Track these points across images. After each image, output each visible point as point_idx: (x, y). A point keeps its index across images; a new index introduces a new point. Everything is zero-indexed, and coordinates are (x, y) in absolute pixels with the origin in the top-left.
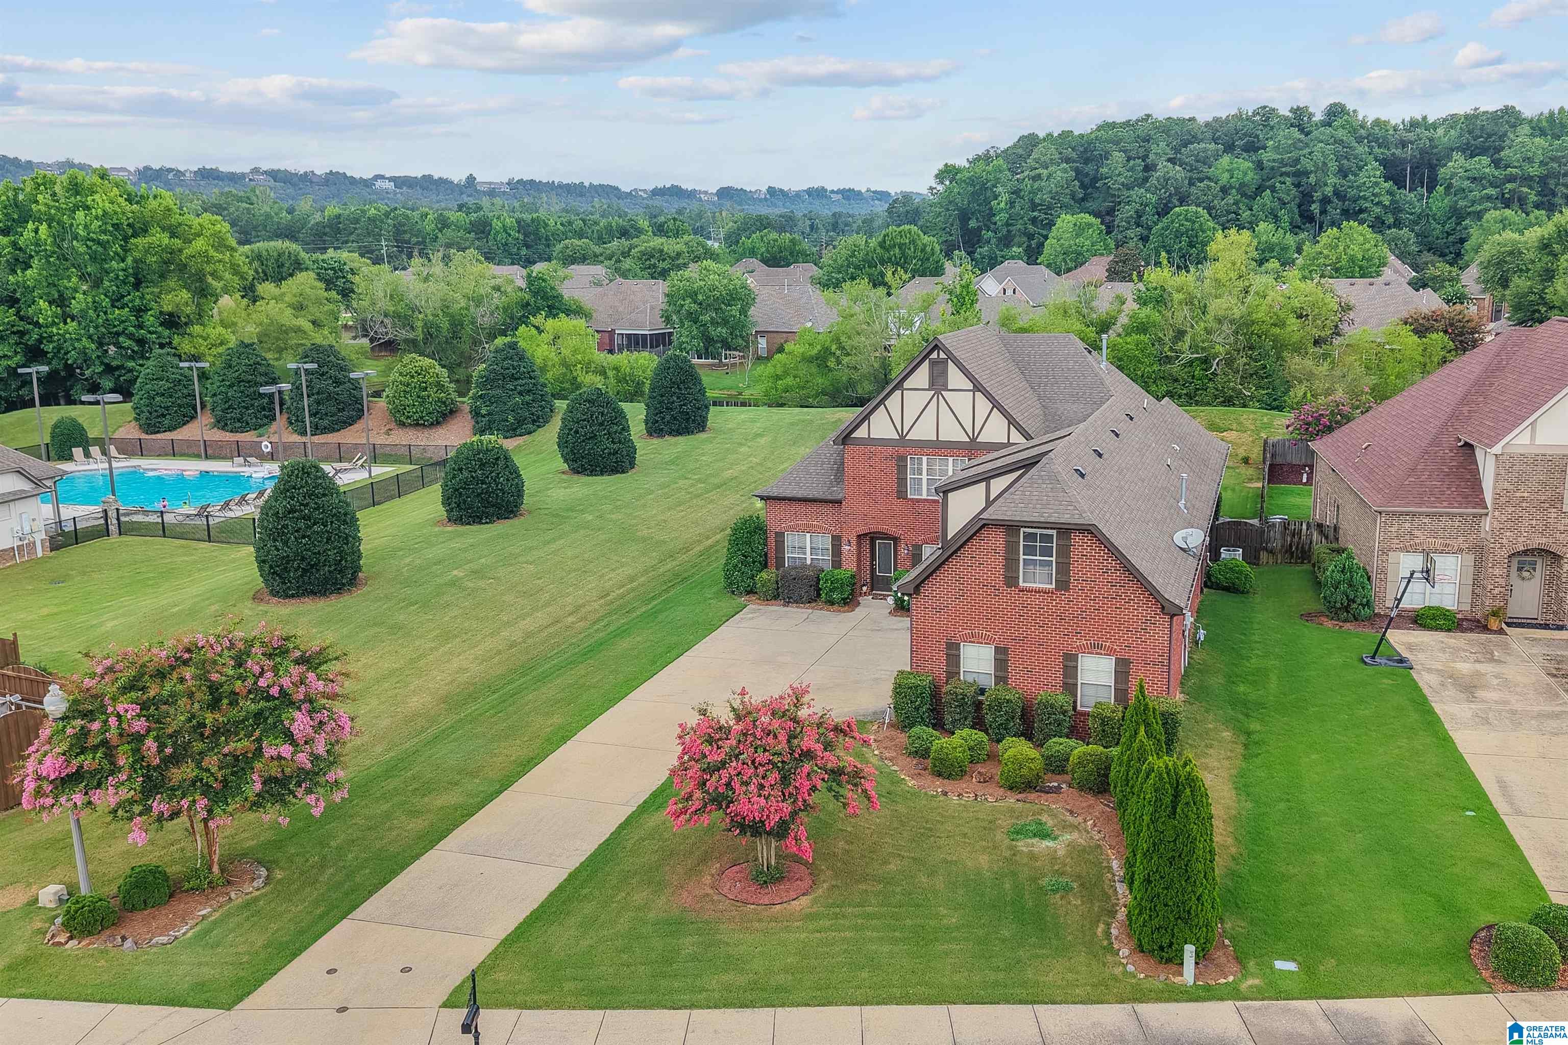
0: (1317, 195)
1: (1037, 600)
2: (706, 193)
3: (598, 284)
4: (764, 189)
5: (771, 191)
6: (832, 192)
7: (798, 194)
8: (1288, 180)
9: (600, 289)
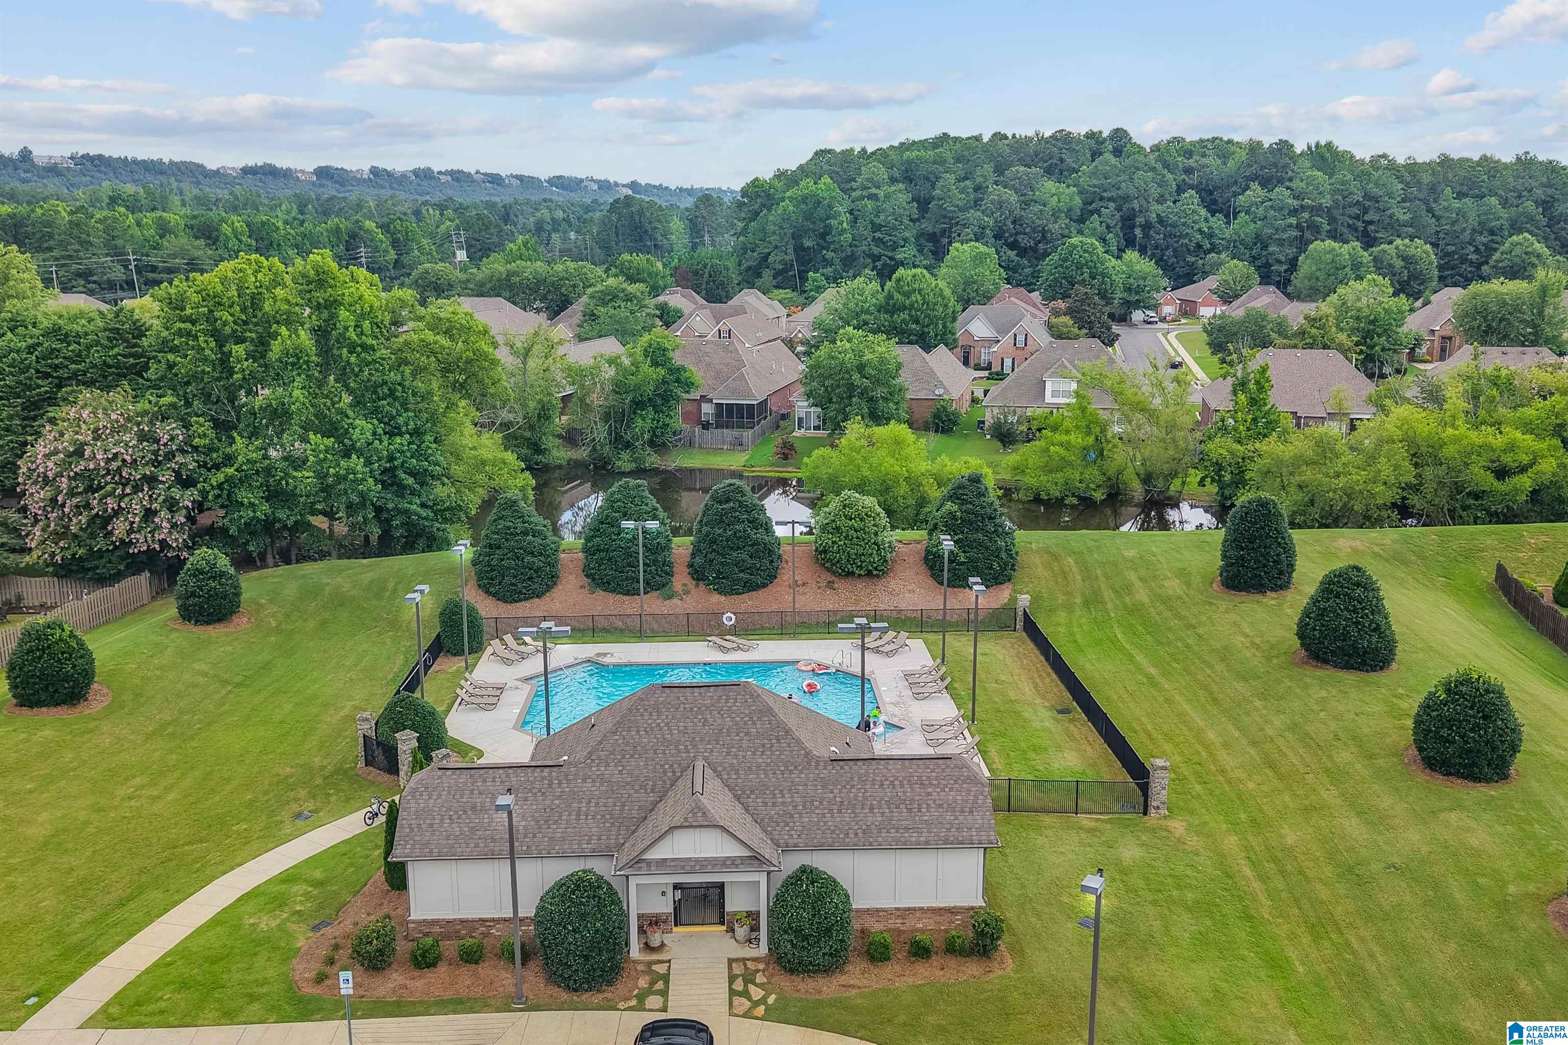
0: (1140, 220)
2: (302, 171)
4: (366, 168)
5: (374, 171)
6: (440, 173)
7: (404, 175)
8: (1112, 205)
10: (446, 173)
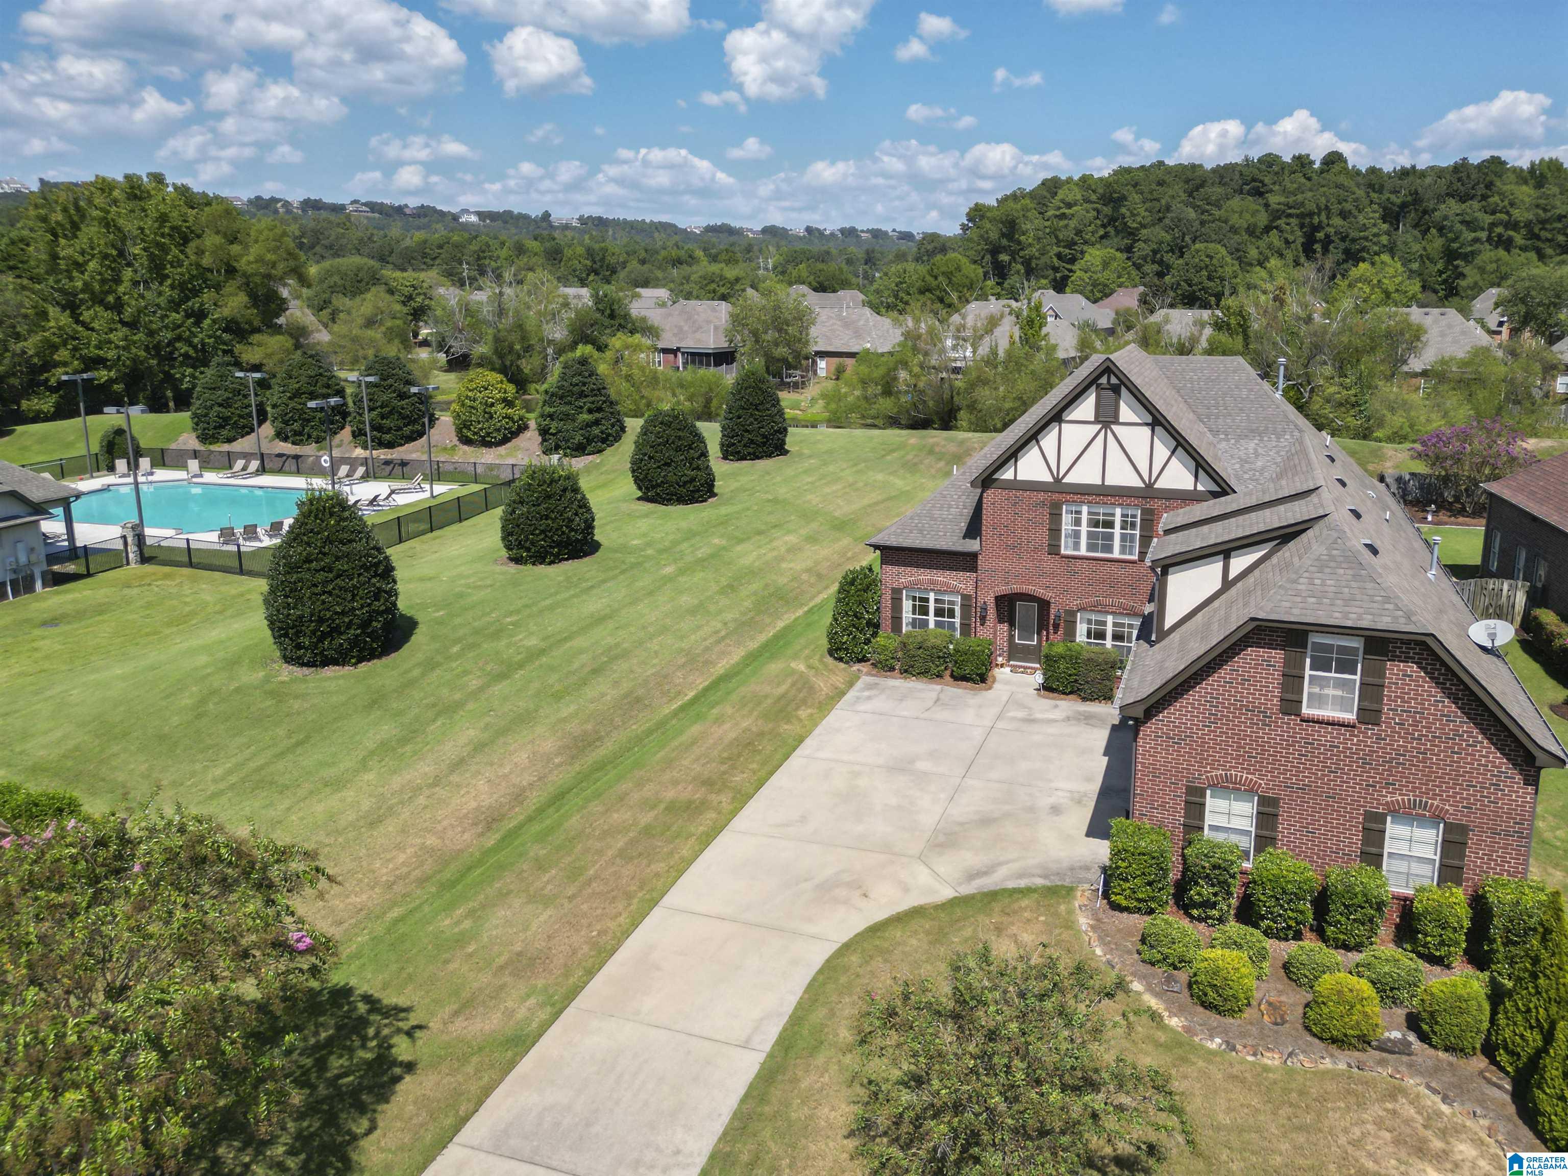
1: (1327, 735)
3: (663, 305)
4: (802, 228)
5: (809, 230)
6: (862, 231)
7: (833, 233)
8: (1293, 221)
9: (663, 310)
10: (868, 231)
